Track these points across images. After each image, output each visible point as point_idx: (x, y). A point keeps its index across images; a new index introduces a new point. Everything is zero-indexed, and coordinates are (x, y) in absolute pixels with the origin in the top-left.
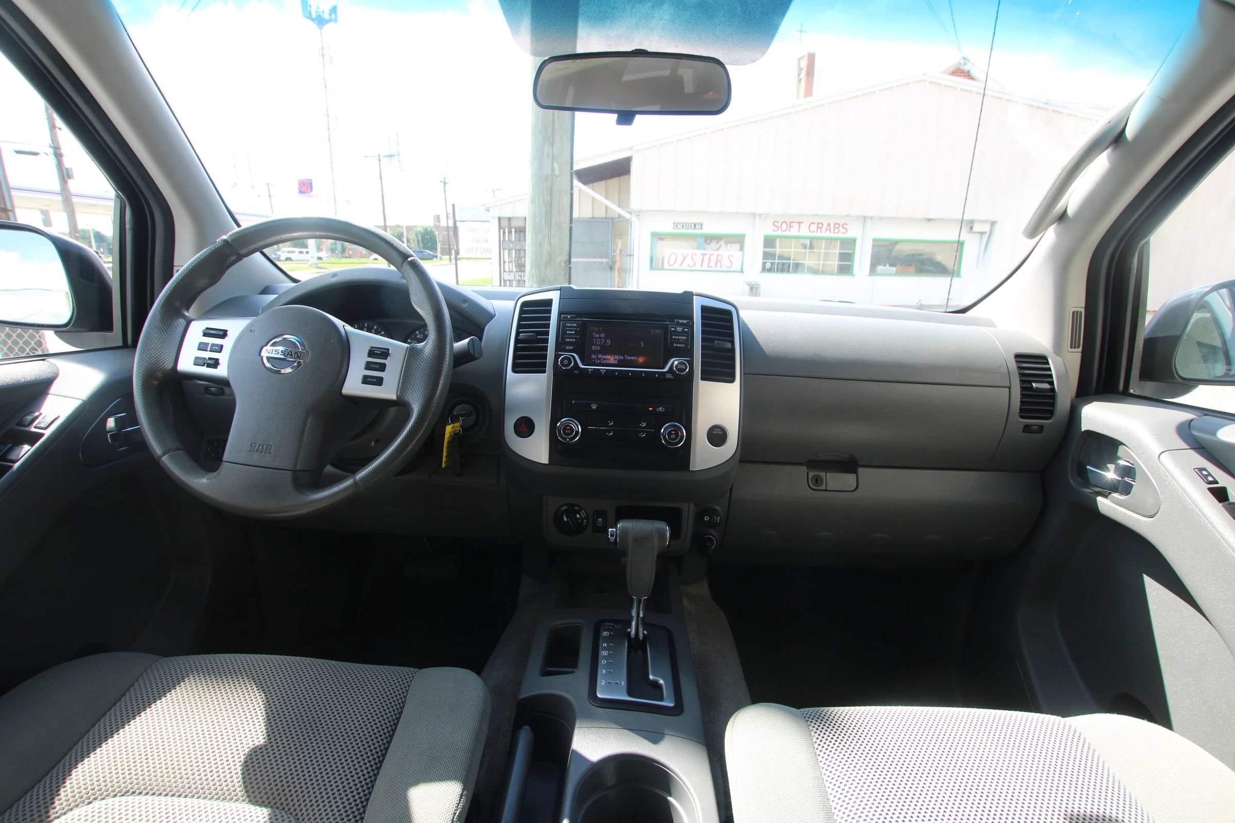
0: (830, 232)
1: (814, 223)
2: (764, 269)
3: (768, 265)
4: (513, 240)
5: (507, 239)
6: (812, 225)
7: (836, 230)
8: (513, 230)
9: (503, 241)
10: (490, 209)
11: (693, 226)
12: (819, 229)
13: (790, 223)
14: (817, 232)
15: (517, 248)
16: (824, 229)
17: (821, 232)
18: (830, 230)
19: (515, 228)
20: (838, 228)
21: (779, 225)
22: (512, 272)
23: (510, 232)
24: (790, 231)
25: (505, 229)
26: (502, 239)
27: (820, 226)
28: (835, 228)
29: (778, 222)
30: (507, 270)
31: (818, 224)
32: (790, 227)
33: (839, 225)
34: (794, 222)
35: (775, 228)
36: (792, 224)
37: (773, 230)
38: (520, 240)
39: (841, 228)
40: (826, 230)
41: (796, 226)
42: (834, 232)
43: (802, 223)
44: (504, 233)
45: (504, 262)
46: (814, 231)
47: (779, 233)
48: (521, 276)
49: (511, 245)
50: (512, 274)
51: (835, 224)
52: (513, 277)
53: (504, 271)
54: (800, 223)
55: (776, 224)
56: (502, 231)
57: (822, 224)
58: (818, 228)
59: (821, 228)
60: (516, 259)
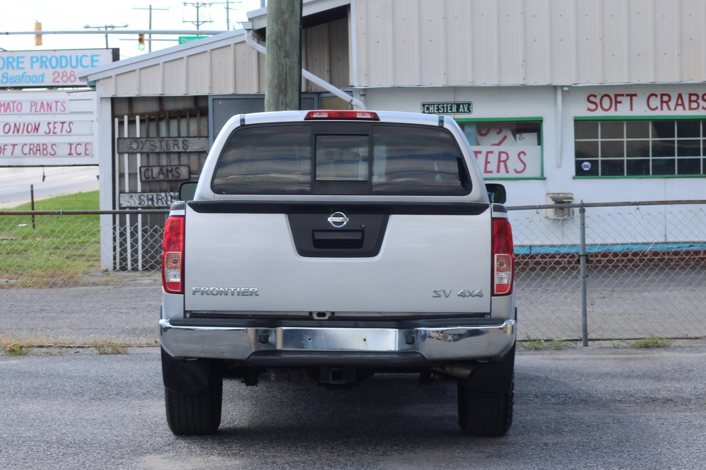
0: (684, 109)
1: (656, 96)
2: (580, 172)
3: (586, 166)
4: (138, 135)
5: (126, 136)
6: (653, 98)
7: (694, 105)
8: (138, 118)
9: (118, 139)
10: (97, 85)
11: (454, 109)
12: (665, 105)
13: (616, 96)
14: (662, 109)
15: (145, 150)
16: (672, 104)
17: (669, 109)
18: (683, 105)
19: (141, 115)
20: (696, 101)
21: (597, 100)
22: (136, 192)
23: (132, 122)
24: (616, 110)
25: (123, 117)
26: (117, 136)
27: (666, 98)
28: (690, 101)
29: (595, 96)
30: (127, 189)
31: (662, 95)
32: (617, 102)
33: (697, 95)
34: (622, 95)
35: (593, 106)
36: (619, 99)
37: (589, 109)
38: (148, 137)
39: (700, 101)
40: (677, 105)
41: (626, 101)
42: (690, 109)
43: (635, 95)
44: (121, 123)
45: (122, 176)
46: (657, 108)
47: (599, 113)
48: (152, 200)
49: (134, 146)
50: (136, 197)
51: (690, 95)
52: (137, 202)
53: (122, 192)
54: (631, 96)
55: (592, 99)
56: (117, 120)
57: (669, 97)
58: (662, 102)
59: (667, 102)
60: (143, 170)
